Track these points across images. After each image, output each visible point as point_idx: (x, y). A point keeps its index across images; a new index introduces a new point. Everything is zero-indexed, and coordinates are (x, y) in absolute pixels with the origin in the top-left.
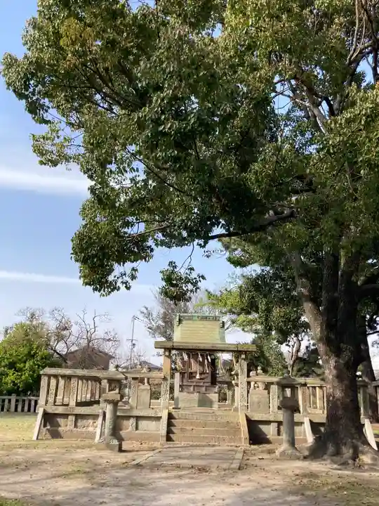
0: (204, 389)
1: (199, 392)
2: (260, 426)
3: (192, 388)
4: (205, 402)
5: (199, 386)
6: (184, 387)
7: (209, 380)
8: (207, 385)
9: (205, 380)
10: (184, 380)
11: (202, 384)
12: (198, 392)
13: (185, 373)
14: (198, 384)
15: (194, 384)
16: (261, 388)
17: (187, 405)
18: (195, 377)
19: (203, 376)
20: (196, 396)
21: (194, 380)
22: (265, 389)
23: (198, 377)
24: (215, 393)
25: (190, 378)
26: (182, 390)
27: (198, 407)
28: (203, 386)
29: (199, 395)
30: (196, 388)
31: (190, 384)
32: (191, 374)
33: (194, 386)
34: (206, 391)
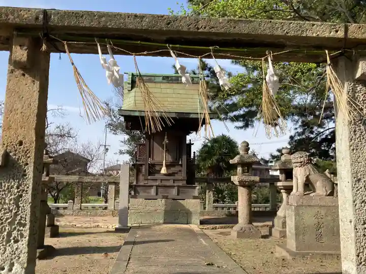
0: (174, 192)
1: (166, 197)
3: (153, 191)
4: (176, 214)
6: (138, 189)
7: (183, 175)
8: (180, 184)
9: (177, 177)
10: (141, 177)
11: (171, 183)
12: (164, 197)
13: (141, 165)
14: (165, 183)
17: (145, 222)
18: (159, 171)
19: (173, 170)
20: (160, 204)
21: (157, 176)
23: (164, 170)
24: (195, 198)
25: (150, 174)
26: (135, 193)
27: (165, 223)
28: (173, 187)
29: (166, 202)
30: (160, 190)
31: (150, 183)
32: (152, 166)
33: (157, 186)
34: (178, 195)
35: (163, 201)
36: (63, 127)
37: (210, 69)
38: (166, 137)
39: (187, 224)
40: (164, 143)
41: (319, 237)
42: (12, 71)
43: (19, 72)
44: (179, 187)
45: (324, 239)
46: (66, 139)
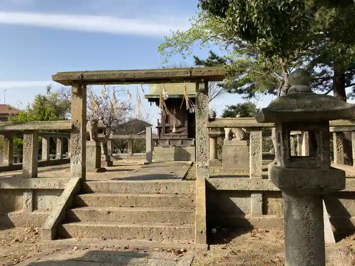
0: (180, 142)
1: (175, 146)
2: (232, 199)
3: (167, 142)
4: (181, 156)
5: (174, 140)
6: (159, 141)
7: (185, 133)
8: (184, 138)
9: (182, 134)
10: (162, 135)
11: (178, 138)
12: (173, 146)
14: (175, 138)
15: (171, 138)
16: (238, 138)
18: (171, 131)
19: (180, 130)
20: (172, 150)
21: (170, 134)
22: (243, 139)
23: (174, 130)
24: (192, 146)
25: (166, 133)
26: (157, 144)
27: (174, 160)
28: (179, 139)
29: (175, 149)
30: (171, 142)
31: (166, 138)
32: (167, 128)
33: (170, 140)
34: (182, 144)
35: (173, 148)
36: (125, 103)
37: (218, 58)
38: (175, 110)
39: (188, 161)
40: (174, 114)
41: (236, 162)
42: (73, 96)
43: (75, 96)
44: (182, 139)
45: (238, 163)
46: (127, 111)
